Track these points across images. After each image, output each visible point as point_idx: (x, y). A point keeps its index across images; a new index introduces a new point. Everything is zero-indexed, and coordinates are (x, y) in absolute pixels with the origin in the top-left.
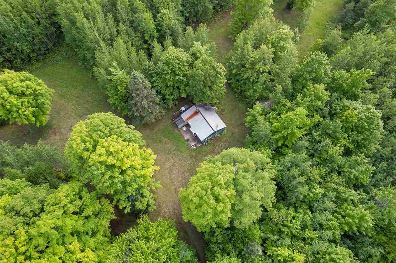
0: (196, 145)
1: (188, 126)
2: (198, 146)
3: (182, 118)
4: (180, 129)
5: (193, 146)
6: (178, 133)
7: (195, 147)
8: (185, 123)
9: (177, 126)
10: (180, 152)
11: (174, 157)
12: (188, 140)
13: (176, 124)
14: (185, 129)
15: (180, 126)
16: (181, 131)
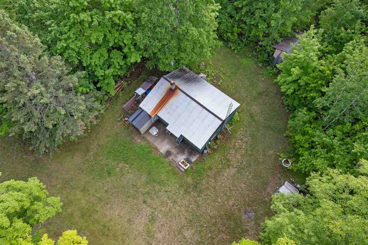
0: (188, 160)
1: (160, 123)
2: (193, 160)
3: (143, 111)
4: (145, 135)
5: (183, 163)
6: (143, 143)
7: (189, 165)
8: (153, 120)
9: (137, 130)
10: (159, 183)
11: (149, 201)
12: (168, 153)
13: (133, 126)
14: (154, 131)
15: (143, 130)
16: (149, 138)
